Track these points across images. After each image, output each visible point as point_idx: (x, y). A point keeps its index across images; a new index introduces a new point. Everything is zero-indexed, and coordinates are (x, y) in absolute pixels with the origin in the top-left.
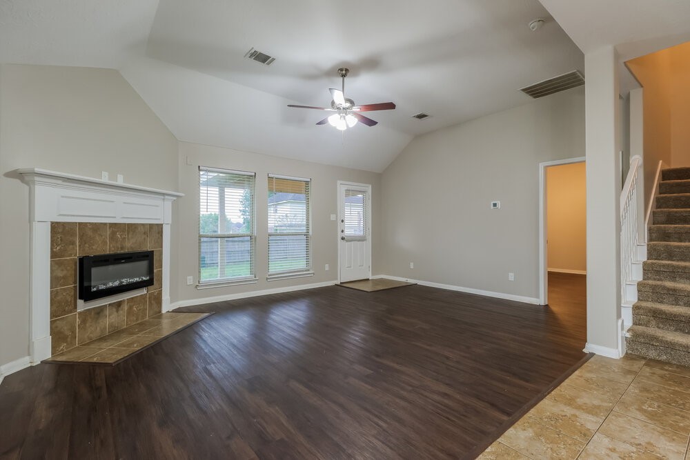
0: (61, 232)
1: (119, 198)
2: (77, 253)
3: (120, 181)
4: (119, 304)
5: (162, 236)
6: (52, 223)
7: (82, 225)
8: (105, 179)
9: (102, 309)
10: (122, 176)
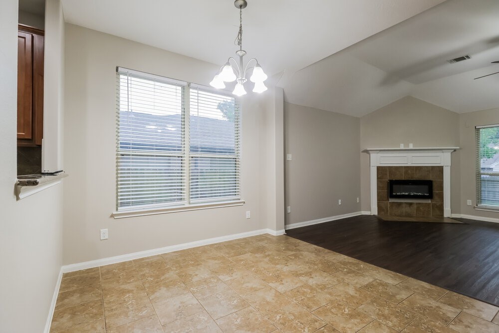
0: (381, 170)
1: (410, 155)
2: (388, 178)
3: (411, 147)
4: (411, 204)
5: (443, 173)
6: (377, 167)
7: (390, 167)
8: (402, 147)
9: (400, 204)
10: (412, 144)
